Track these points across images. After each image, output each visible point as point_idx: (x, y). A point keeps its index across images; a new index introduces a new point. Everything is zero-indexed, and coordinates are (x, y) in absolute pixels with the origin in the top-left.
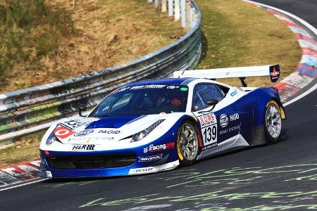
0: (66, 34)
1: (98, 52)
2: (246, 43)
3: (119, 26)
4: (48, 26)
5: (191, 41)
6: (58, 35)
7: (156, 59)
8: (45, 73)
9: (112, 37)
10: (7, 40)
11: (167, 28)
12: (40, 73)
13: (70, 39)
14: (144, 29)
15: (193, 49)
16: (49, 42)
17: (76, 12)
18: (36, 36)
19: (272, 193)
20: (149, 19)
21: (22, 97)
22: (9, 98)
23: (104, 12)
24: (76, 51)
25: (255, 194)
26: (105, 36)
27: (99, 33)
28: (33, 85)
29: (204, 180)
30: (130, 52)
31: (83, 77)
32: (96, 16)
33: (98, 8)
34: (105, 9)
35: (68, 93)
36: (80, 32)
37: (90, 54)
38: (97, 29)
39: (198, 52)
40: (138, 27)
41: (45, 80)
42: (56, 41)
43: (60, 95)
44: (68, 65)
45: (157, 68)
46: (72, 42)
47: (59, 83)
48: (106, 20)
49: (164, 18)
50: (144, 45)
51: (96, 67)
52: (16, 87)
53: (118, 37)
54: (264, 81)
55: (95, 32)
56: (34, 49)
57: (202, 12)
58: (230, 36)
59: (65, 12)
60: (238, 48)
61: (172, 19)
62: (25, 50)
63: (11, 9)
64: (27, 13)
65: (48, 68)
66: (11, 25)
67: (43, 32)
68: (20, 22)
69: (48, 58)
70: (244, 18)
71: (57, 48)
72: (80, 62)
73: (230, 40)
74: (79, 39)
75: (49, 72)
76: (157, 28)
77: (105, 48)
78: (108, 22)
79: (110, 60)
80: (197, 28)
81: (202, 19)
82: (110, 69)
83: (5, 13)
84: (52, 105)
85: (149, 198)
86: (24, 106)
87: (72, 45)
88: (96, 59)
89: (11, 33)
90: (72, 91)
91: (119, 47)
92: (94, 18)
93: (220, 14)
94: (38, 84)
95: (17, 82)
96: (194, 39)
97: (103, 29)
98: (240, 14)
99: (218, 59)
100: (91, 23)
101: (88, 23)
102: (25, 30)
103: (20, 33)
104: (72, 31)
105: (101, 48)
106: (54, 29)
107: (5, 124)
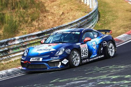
0: (42, 12)
1: (56, 19)
2: (116, 14)
3: (64, 8)
4: (35, 9)
5: (94, 14)
6: (39, 12)
7: (80, 21)
8: (34, 28)
9: (61, 13)
10: (18, 15)
11: (84, 9)
12: (32, 28)
13: (44, 14)
14: (74, 9)
15: (95, 17)
16: (36, 15)
17: (47, 3)
18: (30, 13)
19: (129, 76)
20: (77, 5)
21: (25, 38)
22: (20, 38)
23: (58, 2)
24: (47, 19)
25: (122, 76)
26: (59, 12)
27: (56, 11)
28: (29, 33)
29: (100, 71)
30: (69, 19)
31: (50, 29)
32: (55, 4)
33: (55, 1)
34: (58, 1)
35: (44, 36)
36: (48, 11)
37: (53, 20)
38: (55, 9)
39: (97, 18)
40: (72, 8)
41: (34, 31)
42: (39, 15)
43: (41, 37)
44: (44, 24)
45: (81, 25)
46: (45, 15)
47: (40, 32)
48: (59, 6)
49: (83, 4)
50: (75, 16)
51: (55, 25)
52: (22, 34)
53: (64, 13)
54: (124, 30)
55: (54, 11)
56: (30, 18)
57: (98, 2)
58: (110, 11)
59: (42, 3)
60: (113, 16)
61: (86, 5)
62: (26, 18)
63: (20, 2)
64: (26, 3)
65: (35, 26)
66: (20, 8)
67: (33, 11)
68: (24, 7)
69: (35, 22)
70: (115, 4)
71: (39, 17)
72: (49, 23)
73: (110, 13)
74: (48, 14)
75: (36, 28)
76: (80, 9)
77: (59, 17)
78: (60, 7)
79: (60, 22)
80: (96, 8)
81: (98, 5)
82: (61, 26)
83: (17, 4)
84: (37, 41)
85: (78, 78)
86: (26, 41)
87: (45, 16)
88: (55, 22)
89: (20, 12)
90: (46, 35)
91: (64, 17)
92: (54, 5)
93: (106, 3)
94: (31, 32)
95: (23, 32)
96: (95, 13)
97: (58, 9)
98: (114, 2)
99: (105, 21)
100: (53, 7)
101: (51, 7)
102: (26, 10)
103: (24, 12)
104: (45, 11)
105: (57, 17)
106: (38, 10)
107: (19, 49)
